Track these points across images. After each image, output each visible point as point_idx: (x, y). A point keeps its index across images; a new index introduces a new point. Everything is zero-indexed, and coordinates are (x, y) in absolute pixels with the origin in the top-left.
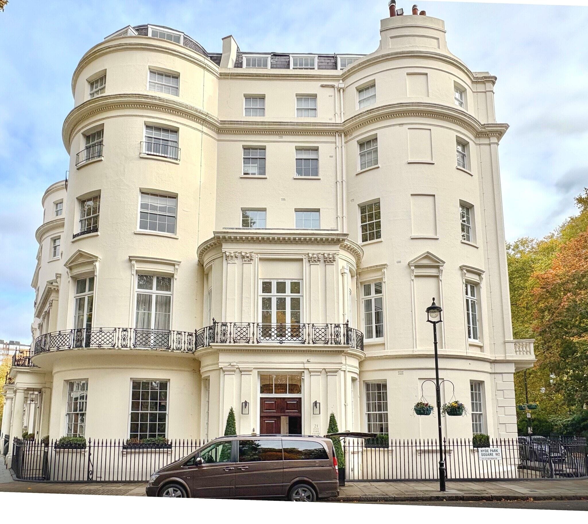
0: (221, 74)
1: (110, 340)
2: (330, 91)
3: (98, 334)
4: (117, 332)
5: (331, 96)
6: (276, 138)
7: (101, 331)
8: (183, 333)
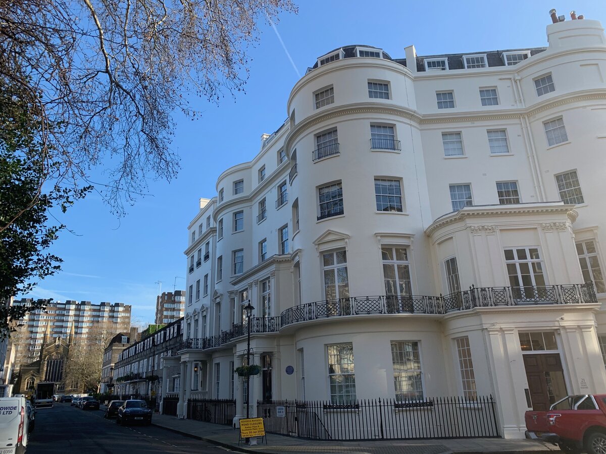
0: (415, 78)
1: (377, 307)
2: (508, 83)
3: (366, 302)
4: (382, 299)
5: (509, 87)
6: (469, 124)
7: (368, 299)
8: (432, 298)
